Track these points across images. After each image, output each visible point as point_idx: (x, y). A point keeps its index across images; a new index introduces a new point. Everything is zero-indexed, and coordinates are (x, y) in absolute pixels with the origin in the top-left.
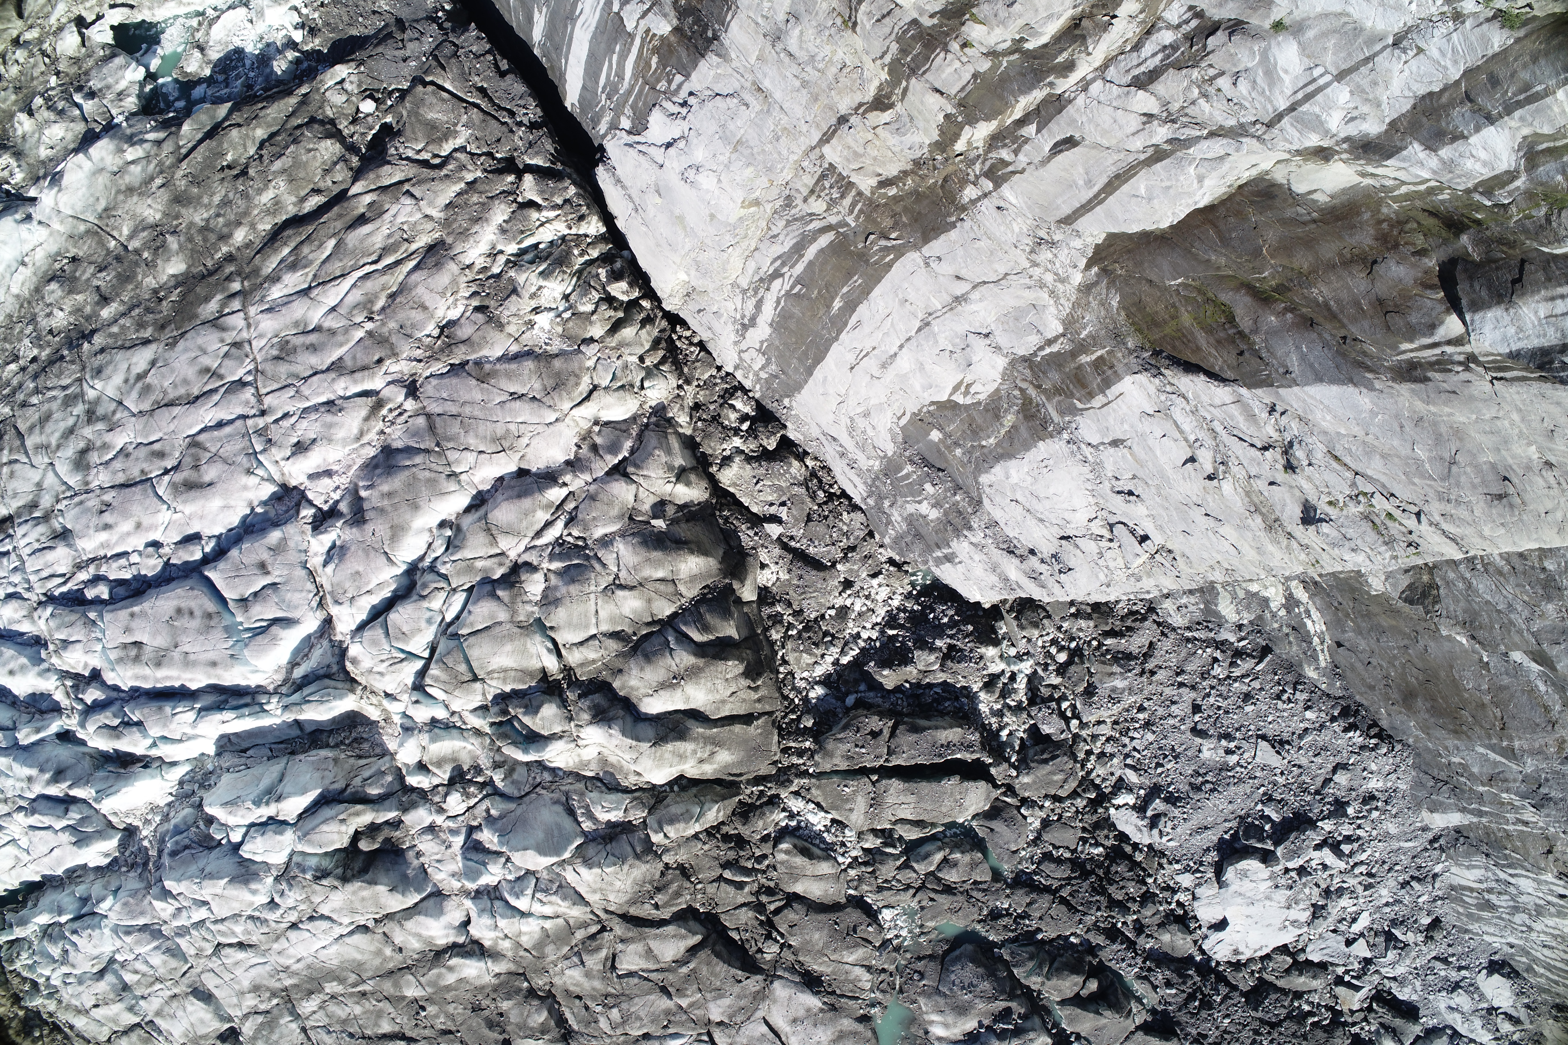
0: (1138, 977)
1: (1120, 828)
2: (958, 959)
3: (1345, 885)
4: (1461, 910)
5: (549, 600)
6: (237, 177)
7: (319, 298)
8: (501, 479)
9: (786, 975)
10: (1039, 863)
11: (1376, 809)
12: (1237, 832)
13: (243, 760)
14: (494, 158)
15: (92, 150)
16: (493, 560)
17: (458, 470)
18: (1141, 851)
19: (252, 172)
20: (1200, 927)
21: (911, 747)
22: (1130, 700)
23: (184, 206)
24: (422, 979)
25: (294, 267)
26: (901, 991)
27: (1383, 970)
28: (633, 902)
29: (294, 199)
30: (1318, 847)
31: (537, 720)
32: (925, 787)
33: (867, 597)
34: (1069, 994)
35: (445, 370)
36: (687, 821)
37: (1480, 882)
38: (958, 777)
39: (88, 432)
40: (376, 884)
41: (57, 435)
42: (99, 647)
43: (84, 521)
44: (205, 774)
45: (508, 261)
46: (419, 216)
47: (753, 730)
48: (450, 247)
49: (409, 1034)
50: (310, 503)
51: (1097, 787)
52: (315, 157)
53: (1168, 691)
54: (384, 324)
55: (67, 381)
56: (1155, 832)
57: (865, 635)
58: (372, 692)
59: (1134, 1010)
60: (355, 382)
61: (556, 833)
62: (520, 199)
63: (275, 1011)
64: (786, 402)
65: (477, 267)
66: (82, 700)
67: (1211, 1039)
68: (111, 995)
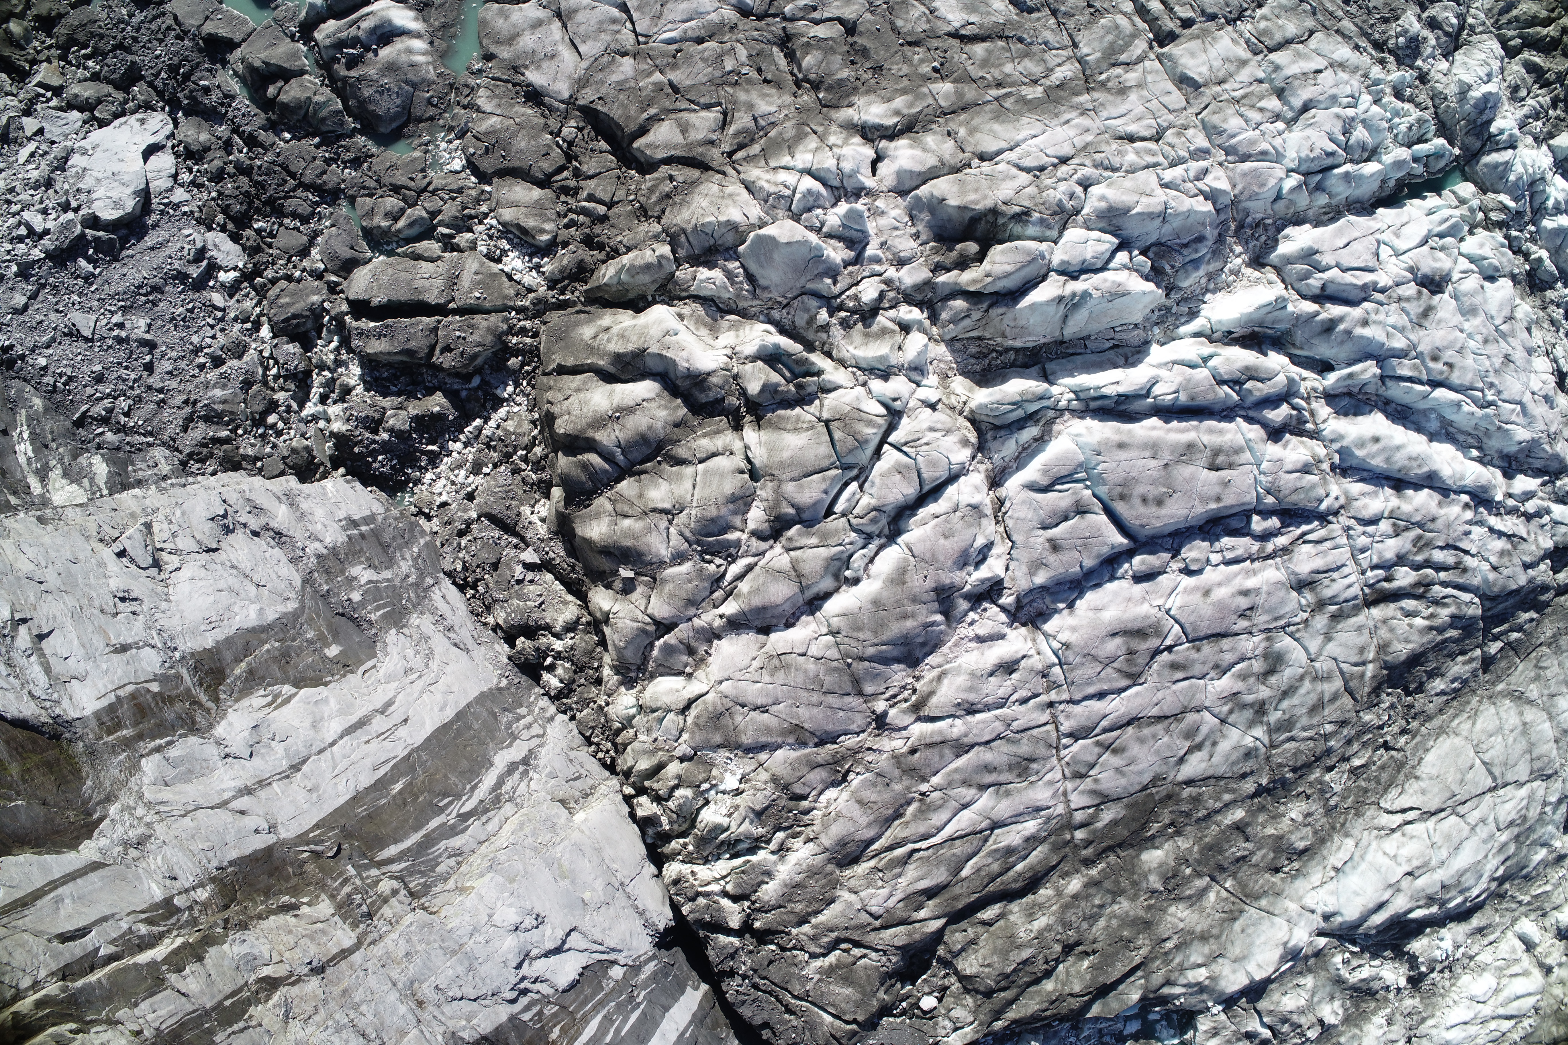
0: (233, 97)
1: (237, 247)
2: (393, 119)
3: (32, 192)
5: (742, 502)
6: (1078, 943)
7: (980, 818)
8: (789, 625)
9: (556, 104)
10: (313, 214)
12: (122, 244)
13: (1118, 336)
14: (777, 944)
15: (1245, 981)
16: (798, 545)
17: (830, 638)
18: (219, 225)
19: (1058, 948)
20: (173, 147)
21: (414, 336)
22: (211, 377)
23: (1141, 918)
24: (931, 101)
25: (1009, 851)
26: (451, 86)
27: (15, 103)
28: (695, 183)
29: (1012, 918)
30: (47, 232)
31: (764, 377)
32: (402, 295)
33: (454, 483)
34: (294, 82)
35: (842, 738)
36: (632, 266)
38: (374, 304)
39: (1264, 692)
40: (959, 207)
41: (1302, 691)
42: (1264, 466)
43: (1274, 600)
44: (1163, 322)
45: (768, 842)
46: (863, 894)
47: (557, 359)
48: (830, 861)
49: (956, 43)
50: (1003, 609)
51: (253, 289)
52: (984, 958)
53: (173, 385)
54: (908, 789)
55: (1287, 746)
56: (200, 244)
57: (458, 446)
58: (953, 408)
59: (240, 64)
60: (940, 732)
61: (762, 258)
62: (746, 904)
63: (1104, 66)
64: (504, 683)
65: (801, 839)
66: (1294, 408)
67: (173, 33)
68: (1297, 83)
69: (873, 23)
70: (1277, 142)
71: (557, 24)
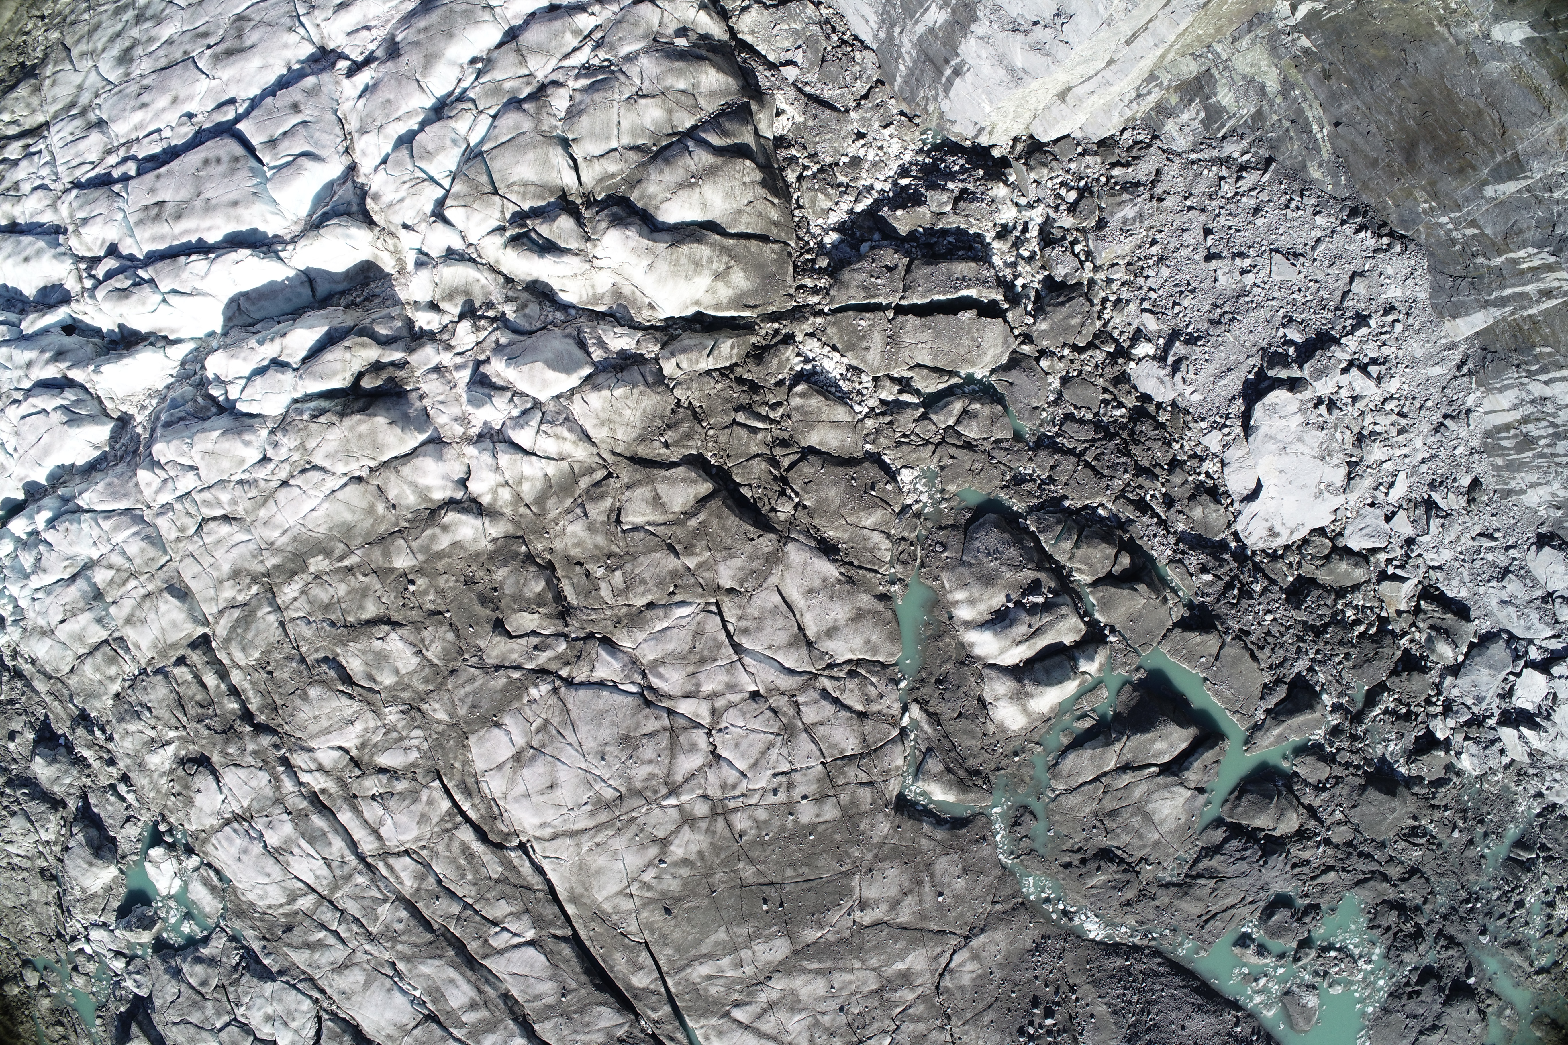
0: (1172, 560)
1: (1142, 389)
2: (982, 525)
3: (1378, 429)
4: (1499, 462)
5: (573, 114)
8: (532, 14)
9: (801, 538)
10: (1061, 425)
11: (1397, 321)
12: (1261, 368)
13: (250, 335)
16: (521, 80)
17: (493, 4)
18: (1165, 410)
20: (1232, 504)
21: (927, 279)
22: (1140, 233)
24: (414, 545)
26: (922, 565)
27: (1428, 556)
28: (642, 439)
30: (1345, 371)
32: (942, 322)
33: (881, 148)
34: (1102, 573)
36: (699, 355)
37: (1515, 407)
38: (975, 312)
39: (135, 32)
40: (378, 417)
41: (104, 40)
42: (120, 216)
43: (120, 106)
44: (209, 352)
47: (770, 251)
49: (395, 617)
50: (347, 58)
51: (1116, 341)
53: (1179, 220)
56: (1178, 376)
57: (878, 186)
58: (391, 233)
59: (1170, 603)
61: (567, 357)
63: (254, 602)
66: (94, 277)
67: (1253, 638)
68: (81, 604)
69: (476, 635)
70: (96, 532)
71: (811, 633)
